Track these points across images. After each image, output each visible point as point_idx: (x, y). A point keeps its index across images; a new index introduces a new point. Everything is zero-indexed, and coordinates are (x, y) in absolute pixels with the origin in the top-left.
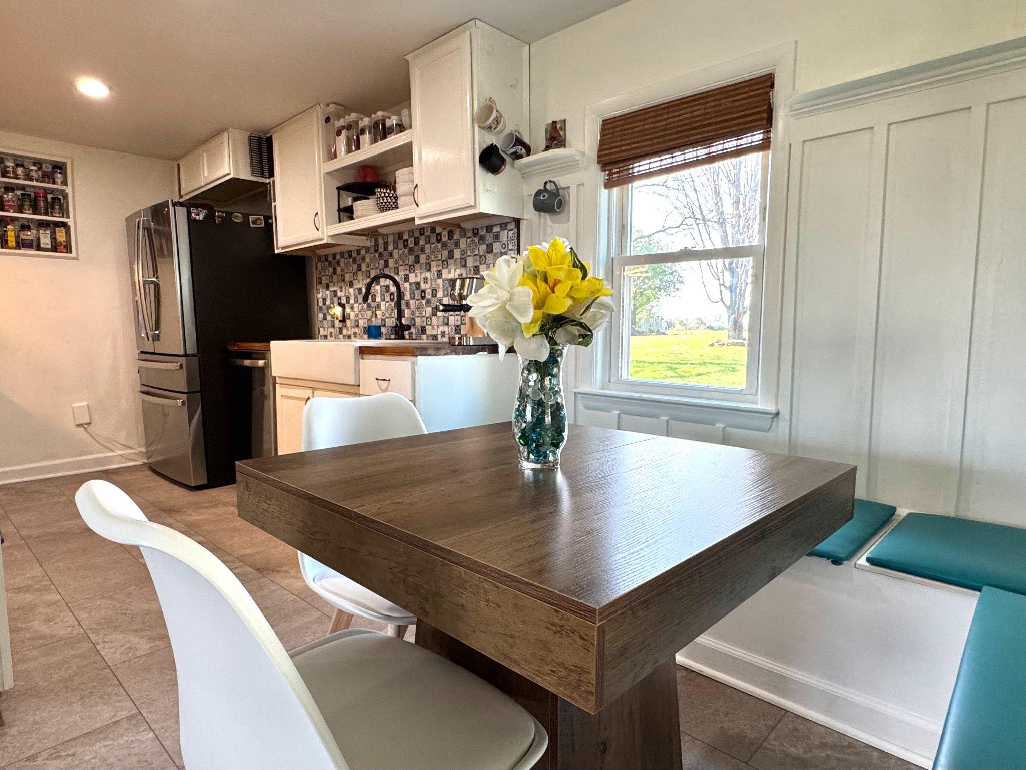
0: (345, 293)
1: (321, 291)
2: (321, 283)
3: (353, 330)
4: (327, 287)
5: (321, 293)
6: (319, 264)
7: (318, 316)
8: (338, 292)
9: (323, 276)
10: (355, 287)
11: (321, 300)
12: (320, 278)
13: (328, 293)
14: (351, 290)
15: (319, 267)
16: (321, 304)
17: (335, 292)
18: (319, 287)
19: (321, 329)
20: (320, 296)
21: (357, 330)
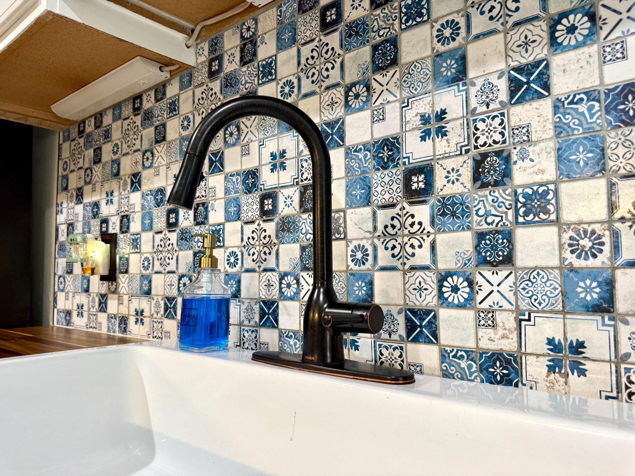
0: (120, 204)
1: (64, 205)
2: (66, 189)
3: (136, 304)
4: (79, 195)
5: (64, 211)
6: (66, 146)
7: (56, 265)
8: (103, 204)
9: (72, 171)
10: (146, 187)
11: (63, 228)
12: (66, 177)
13: (79, 209)
14: (136, 198)
15: (66, 154)
16: (62, 238)
17: (96, 205)
18: (63, 197)
19: (61, 296)
20: (61, 218)
21: (144, 304)
